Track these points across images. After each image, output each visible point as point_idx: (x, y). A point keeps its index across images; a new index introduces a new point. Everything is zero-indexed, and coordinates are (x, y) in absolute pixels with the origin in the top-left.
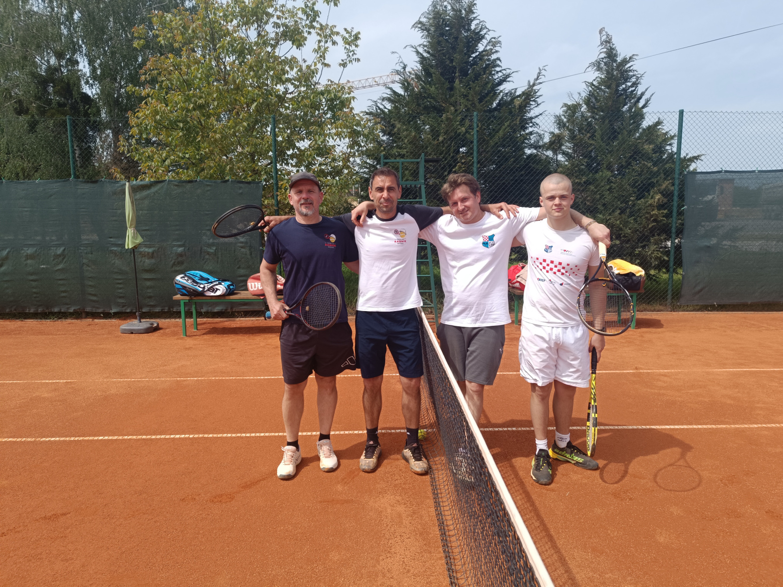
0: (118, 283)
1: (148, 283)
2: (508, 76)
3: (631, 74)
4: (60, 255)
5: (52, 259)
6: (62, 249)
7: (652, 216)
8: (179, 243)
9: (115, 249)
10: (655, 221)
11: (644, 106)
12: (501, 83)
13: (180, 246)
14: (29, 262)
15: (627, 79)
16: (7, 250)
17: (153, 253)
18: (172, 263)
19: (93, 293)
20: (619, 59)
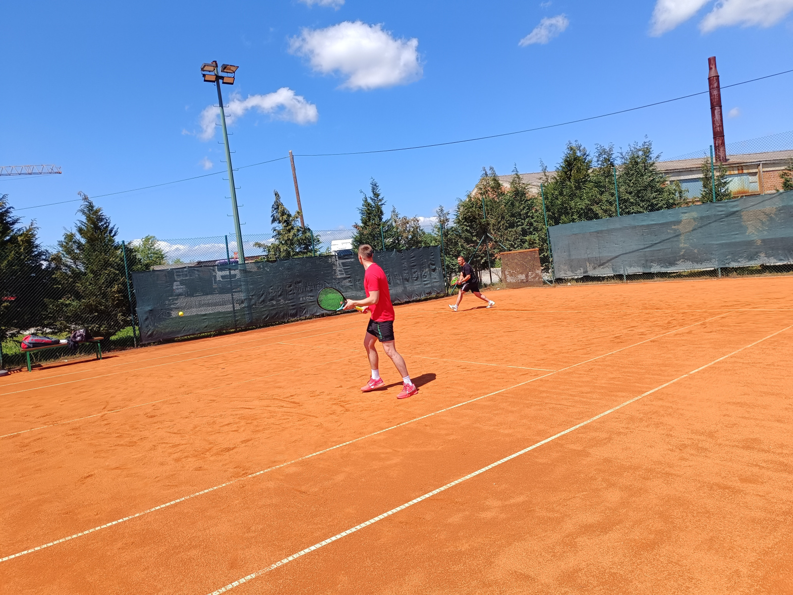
2: (18, 219)
3: (103, 217)
7: (115, 298)
10: (118, 300)
11: (114, 236)
12: (13, 223)
15: (102, 220)
20: (95, 209)
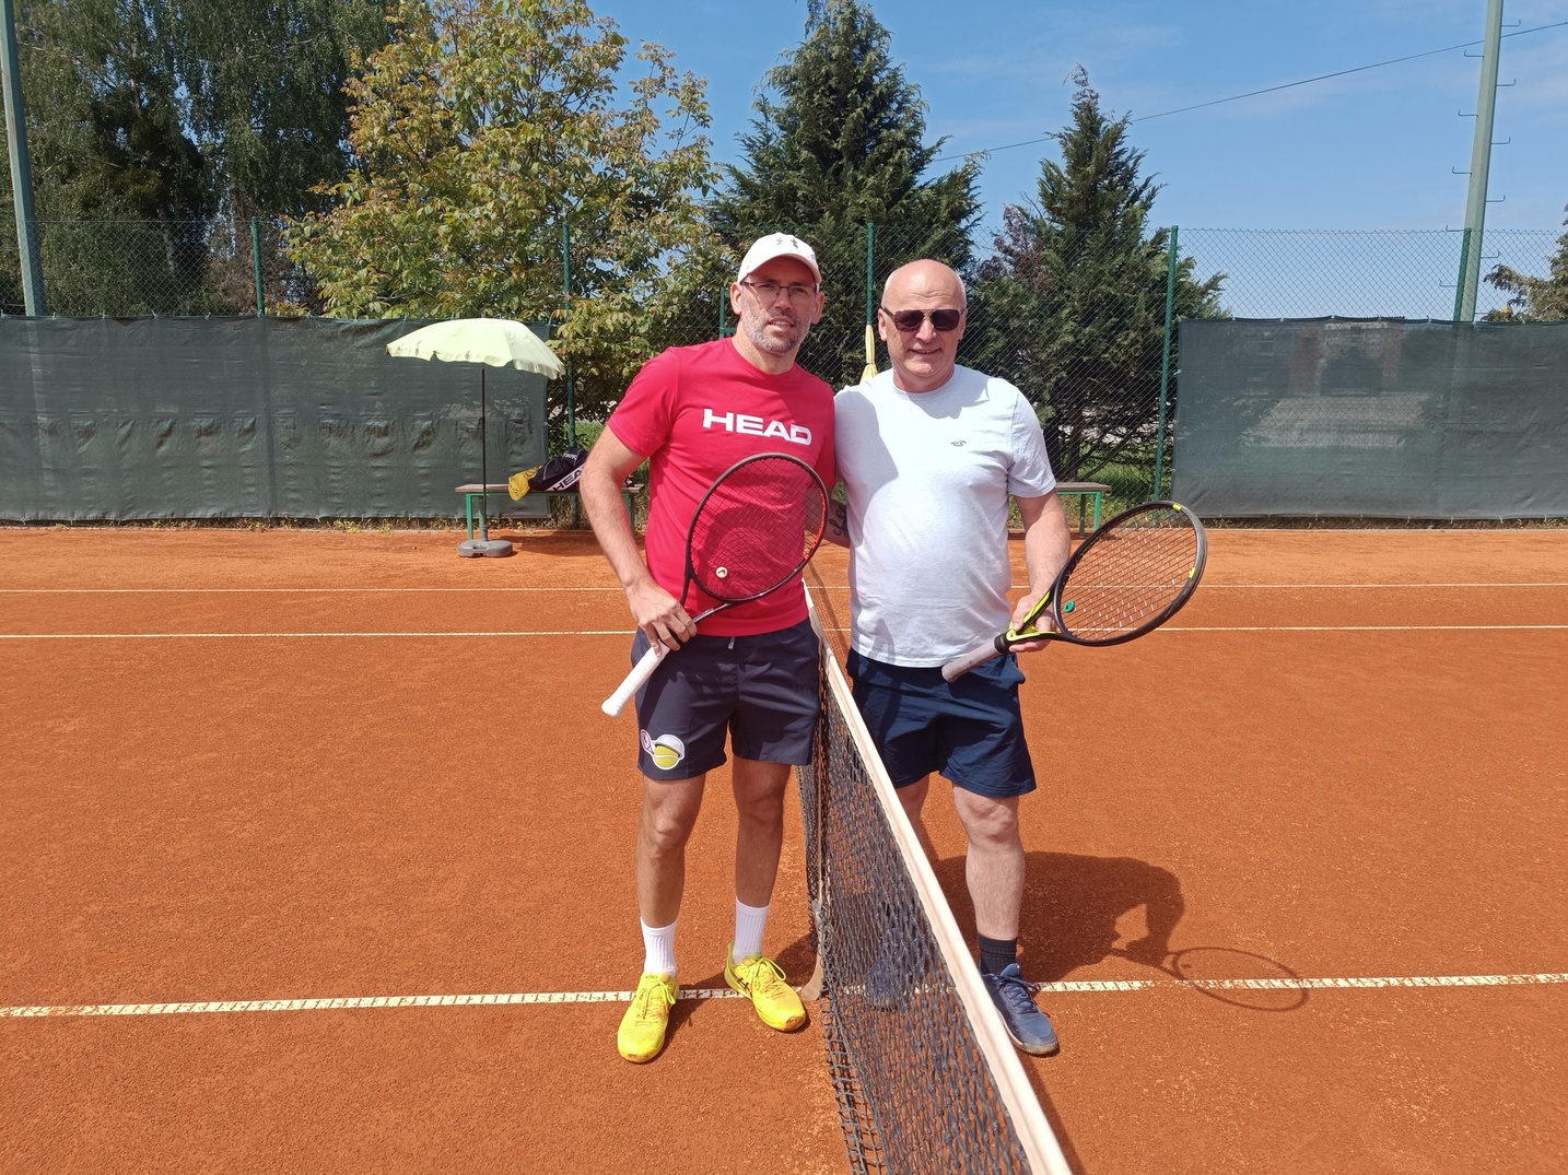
0: (334, 473)
1: (378, 474)
3: (1122, 158)
4: (248, 431)
5: (237, 435)
6: (251, 421)
8: (424, 414)
9: (331, 421)
11: (1144, 207)
13: (425, 419)
14: (203, 439)
16: (169, 422)
17: (387, 427)
18: (415, 442)
19: (293, 488)
